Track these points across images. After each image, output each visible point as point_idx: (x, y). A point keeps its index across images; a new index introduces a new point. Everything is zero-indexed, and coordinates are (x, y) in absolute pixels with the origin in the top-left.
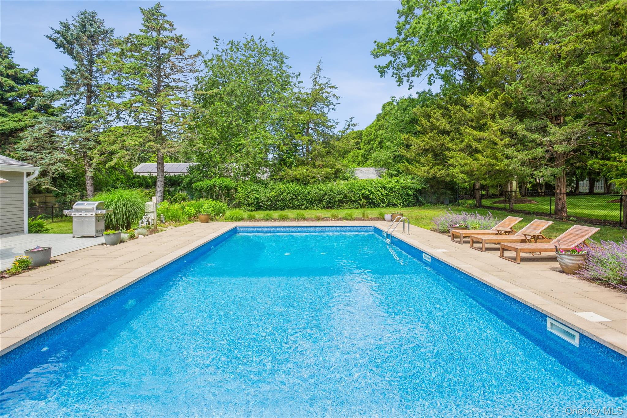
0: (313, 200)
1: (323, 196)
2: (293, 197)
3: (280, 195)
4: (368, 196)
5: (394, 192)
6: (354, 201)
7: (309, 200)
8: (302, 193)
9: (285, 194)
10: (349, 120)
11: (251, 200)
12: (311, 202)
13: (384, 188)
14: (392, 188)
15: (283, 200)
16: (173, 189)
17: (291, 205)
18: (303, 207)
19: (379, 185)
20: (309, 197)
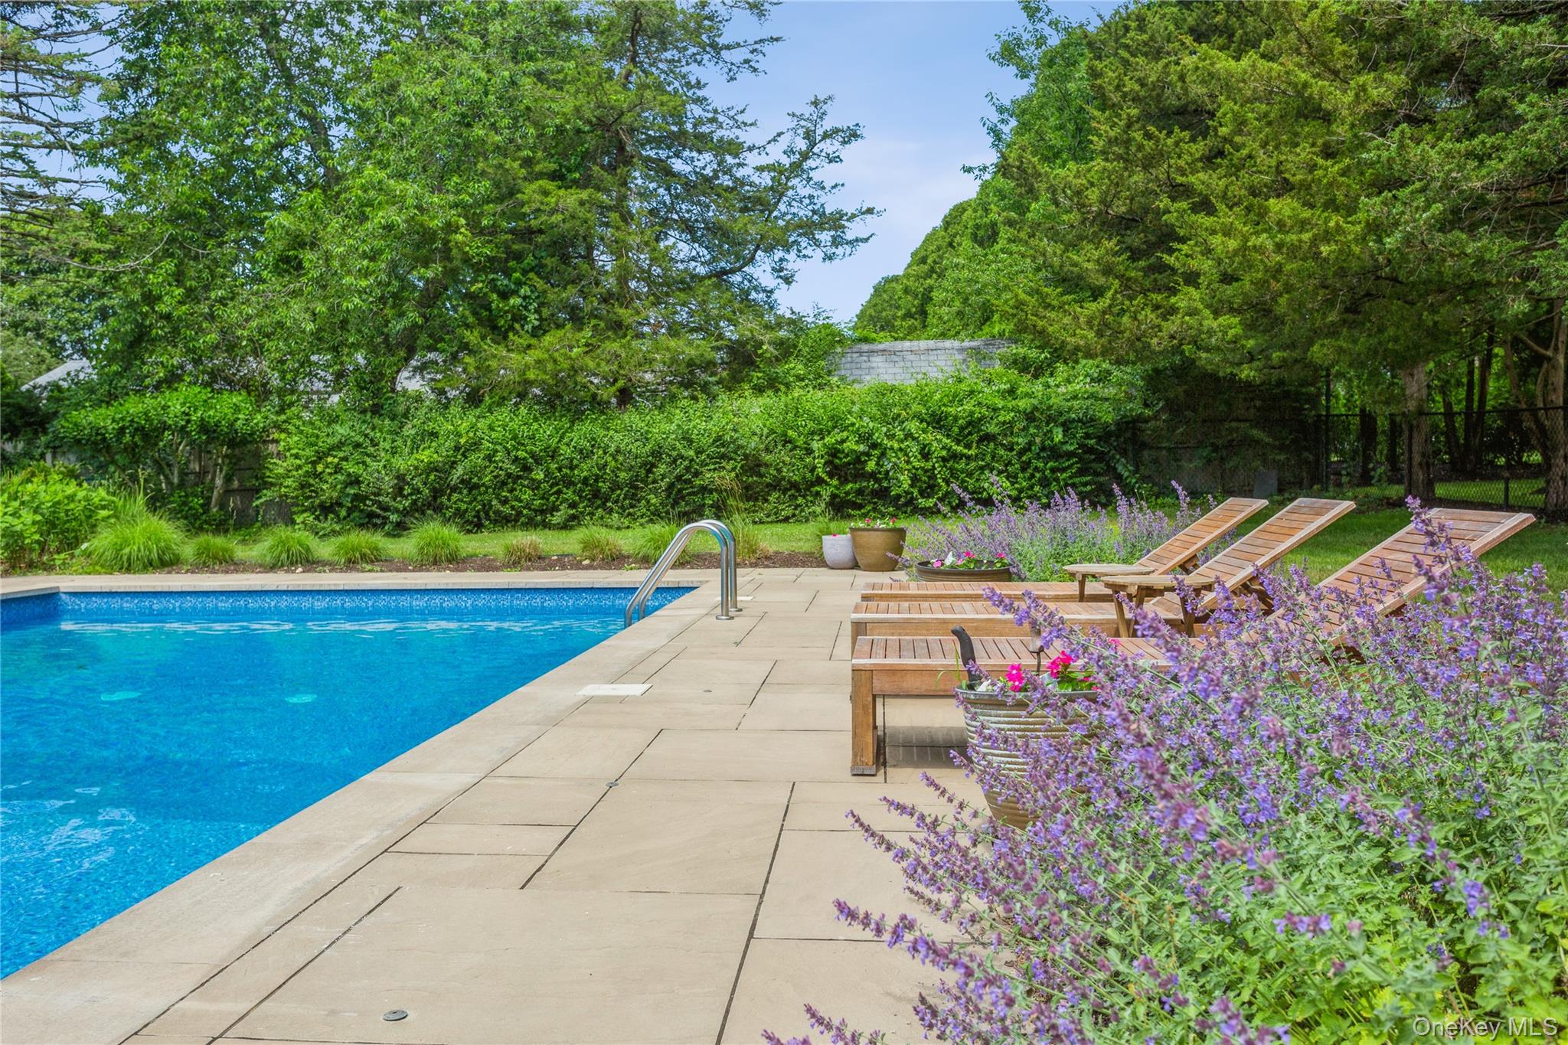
0: (604, 486)
1: (650, 468)
2: (513, 469)
3: (453, 464)
4: (859, 460)
5: (987, 438)
6: (794, 485)
7: (585, 481)
8: (554, 454)
9: (476, 458)
10: (808, 111)
11: (328, 491)
12: (596, 494)
13: (937, 421)
14: (973, 424)
15: (469, 485)
16: (21, 446)
17: (506, 510)
18: (557, 518)
19: (915, 407)
20: (585, 470)
